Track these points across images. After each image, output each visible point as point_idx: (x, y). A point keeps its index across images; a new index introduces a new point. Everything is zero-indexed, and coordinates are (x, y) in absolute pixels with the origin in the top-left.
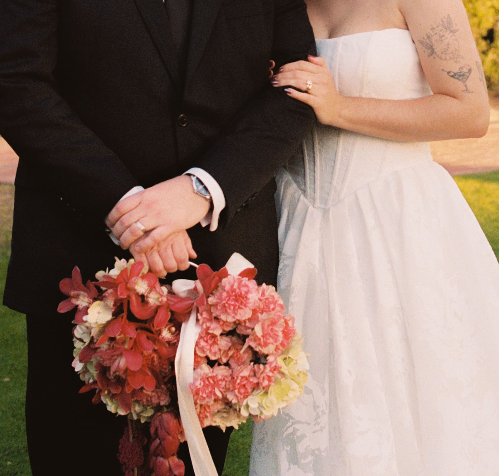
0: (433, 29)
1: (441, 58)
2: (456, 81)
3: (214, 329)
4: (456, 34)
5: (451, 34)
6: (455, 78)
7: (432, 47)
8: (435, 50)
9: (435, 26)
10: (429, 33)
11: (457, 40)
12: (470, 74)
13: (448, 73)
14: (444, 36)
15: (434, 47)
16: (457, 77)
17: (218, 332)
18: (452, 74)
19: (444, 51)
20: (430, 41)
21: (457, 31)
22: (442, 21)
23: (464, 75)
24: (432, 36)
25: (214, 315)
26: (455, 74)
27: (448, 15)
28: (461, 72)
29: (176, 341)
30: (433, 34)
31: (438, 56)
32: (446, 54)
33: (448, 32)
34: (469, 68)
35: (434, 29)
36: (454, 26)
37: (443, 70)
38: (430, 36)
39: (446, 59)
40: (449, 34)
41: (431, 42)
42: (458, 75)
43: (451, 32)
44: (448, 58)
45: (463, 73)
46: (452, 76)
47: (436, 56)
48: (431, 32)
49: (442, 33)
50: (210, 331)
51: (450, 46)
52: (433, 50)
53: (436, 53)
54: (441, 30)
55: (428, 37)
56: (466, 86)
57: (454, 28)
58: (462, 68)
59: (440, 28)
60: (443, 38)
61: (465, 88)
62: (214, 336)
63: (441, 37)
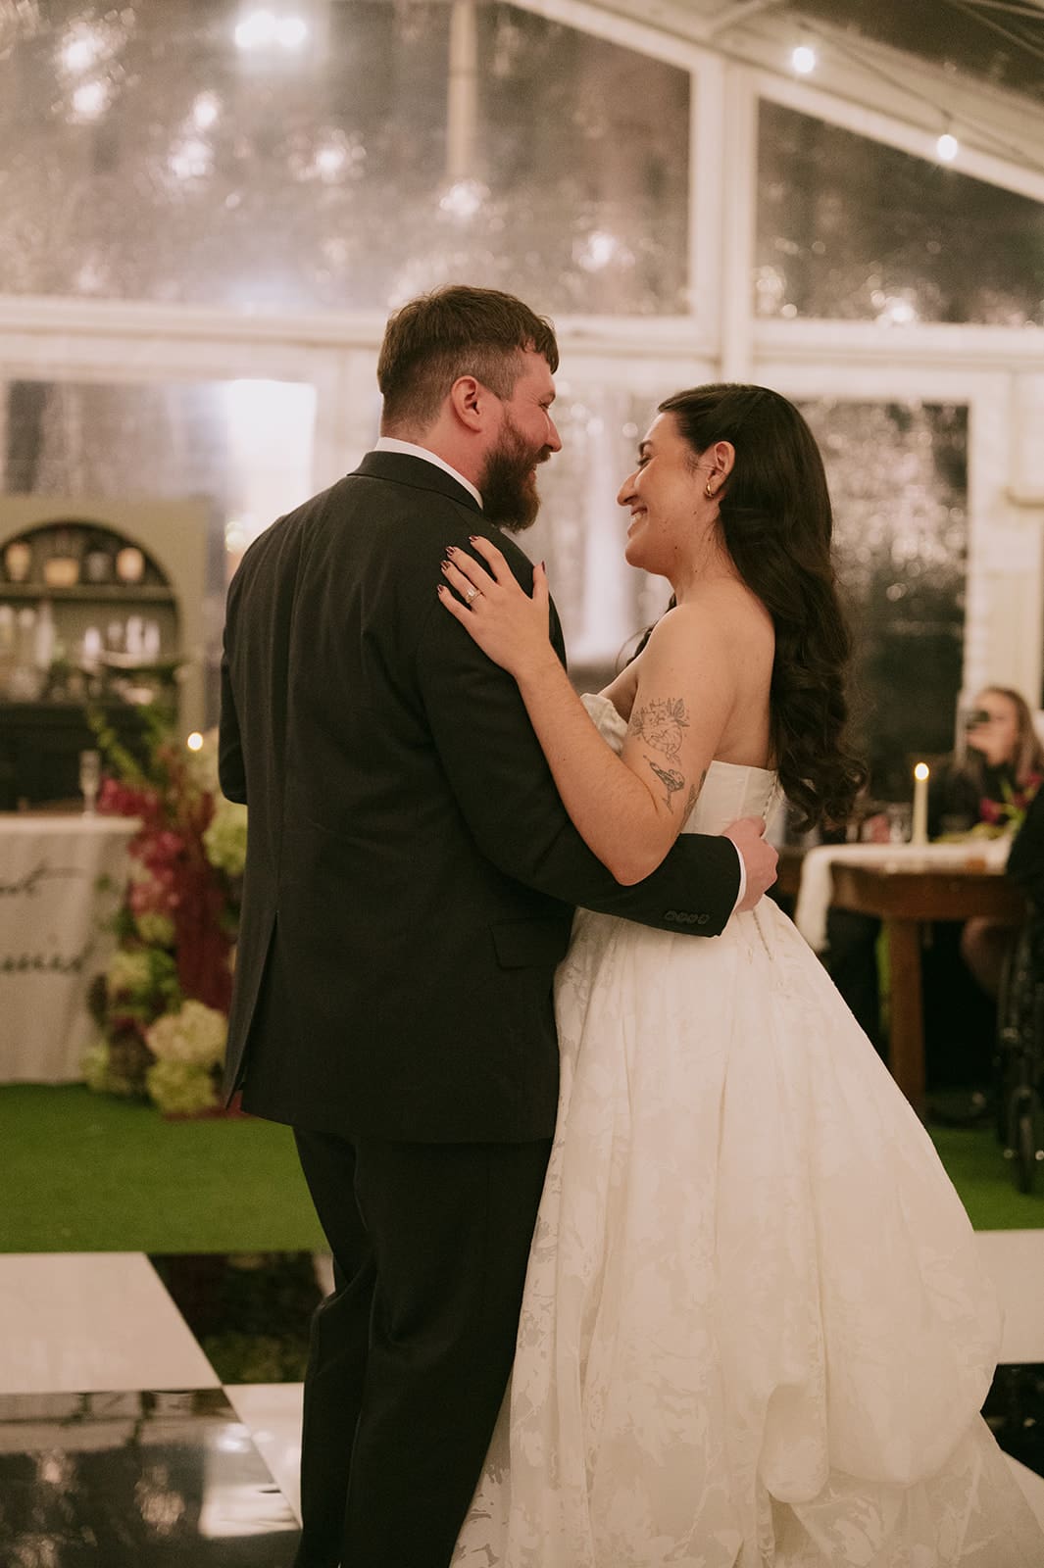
0: (652, 705)
1: (648, 742)
2: (658, 779)
4: (683, 727)
5: (676, 723)
6: (658, 775)
7: (641, 725)
8: (646, 732)
9: (656, 703)
10: (646, 708)
11: (681, 735)
12: (680, 787)
13: (652, 764)
14: (663, 719)
15: (644, 726)
16: (661, 775)
18: (657, 769)
19: (656, 736)
20: (642, 716)
21: (686, 725)
22: (669, 701)
23: (672, 781)
24: (647, 713)
26: (660, 770)
27: (682, 701)
28: (670, 775)
30: (650, 710)
31: (645, 738)
32: (658, 741)
33: (673, 718)
34: (682, 779)
35: (654, 705)
37: (645, 757)
38: (645, 711)
39: (654, 747)
40: (672, 721)
41: (643, 719)
42: (665, 776)
43: (678, 721)
44: (659, 747)
45: (672, 778)
46: (657, 772)
47: (642, 738)
48: (649, 708)
49: (662, 716)
51: (666, 735)
52: (642, 728)
53: (643, 734)
54: (663, 711)
55: (643, 712)
56: (669, 796)
57: (682, 719)
59: (663, 709)
60: (662, 721)
61: (667, 798)
63: (659, 719)
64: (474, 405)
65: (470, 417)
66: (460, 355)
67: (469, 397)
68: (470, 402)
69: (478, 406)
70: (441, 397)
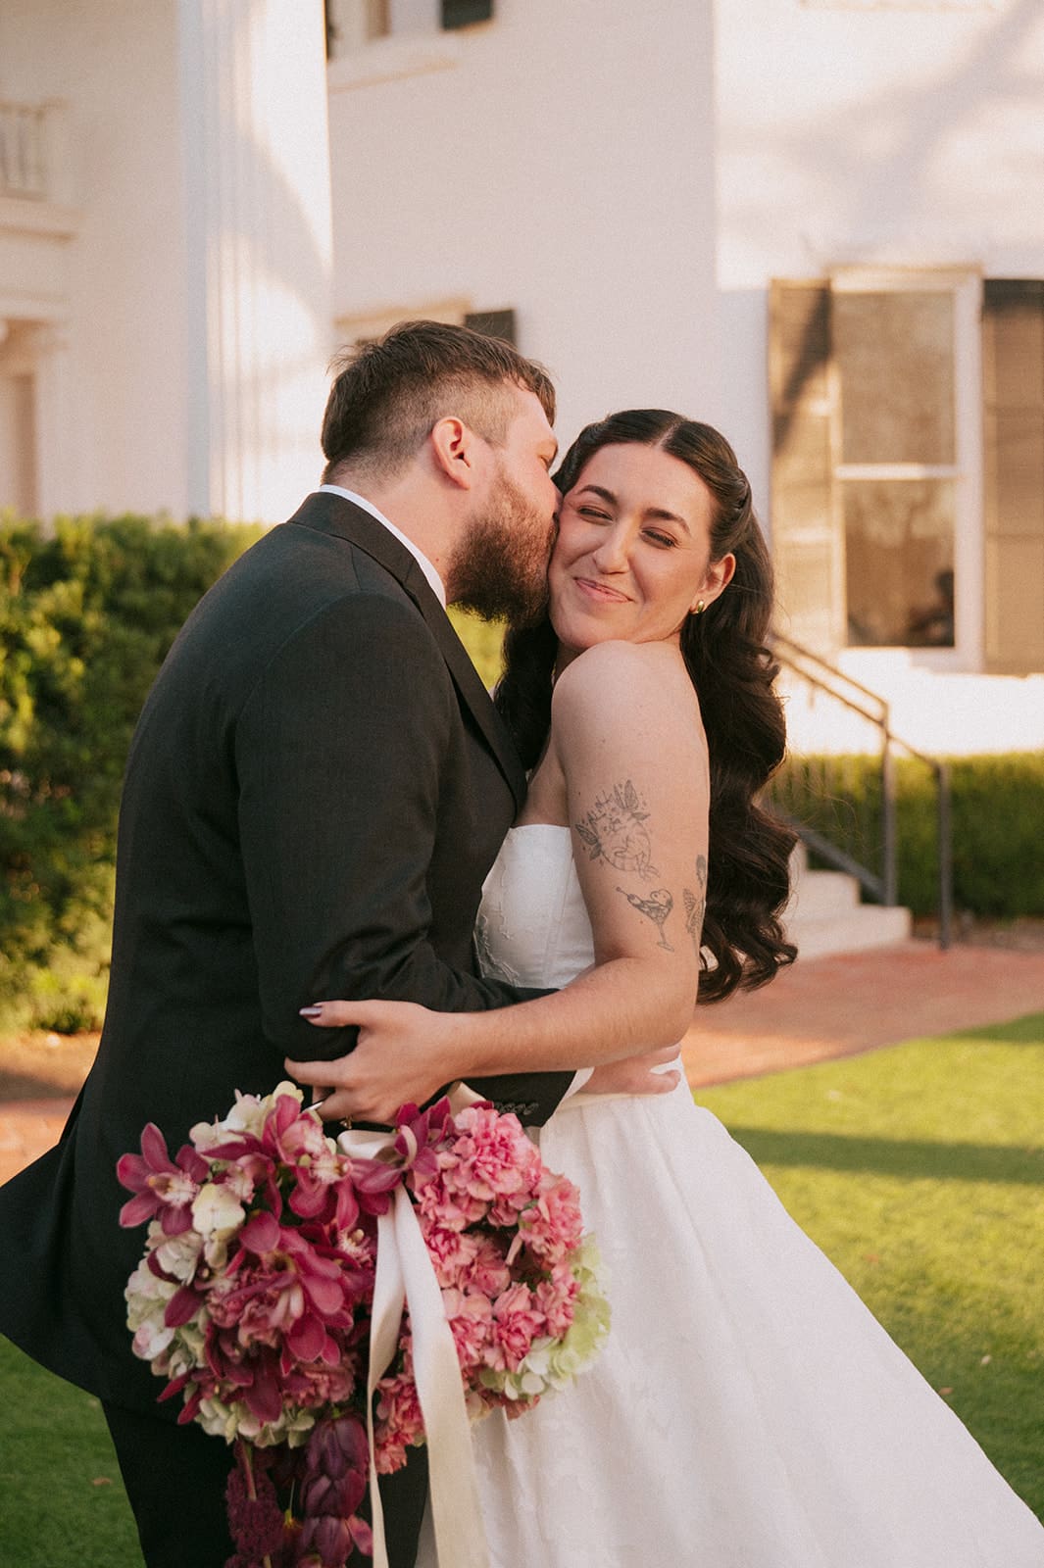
0: (599, 804)
1: (613, 865)
2: (645, 917)
3: (450, 1221)
4: (643, 822)
5: (634, 820)
6: (643, 911)
7: (597, 841)
8: (603, 848)
9: (603, 800)
10: (593, 812)
11: (645, 835)
12: (669, 910)
13: (630, 897)
14: (618, 821)
15: (600, 841)
16: (646, 910)
17: (458, 1226)
18: (638, 902)
19: (621, 852)
20: (593, 827)
21: (646, 816)
22: (617, 791)
23: (658, 909)
24: (597, 819)
25: (450, 1189)
26: (642, 902)
27: (629, 782)
28: (654, 902)
29: (367, 1257)
30: (599, 815)
31: (608, 860)
32: (624, 857)
33: (628, 815)
34: (668, 897)
35: (601, 804)
36: (641, 805)
37: (618, 889)
38: (594, 817)
39: (623, 869)
40: (628, 820)
41: (597, 831)
42: (649, 907)
43: (633, 815)
44: (627, 867)
45: (656, 905)
46: (638, 907)
47: (605, 860)
48: (597, 811)
49: (615, 817)
50: (443, 1225)
51: (630, 844)
52: (600, 845)
53: (603, 853)
54: (613, 810)
55: (591, 820)
56: (663, 935)
57: (639, 810)
58: (654, 893)
59: (613, 804)
60: (617, 826)
61: (661, 939)
62: (449, 1235)
63: (614, 823)
64: (461, 456)
65: (455, 468)
66: (435, 391)
67: (454, 445)
68: (457, 452)
69: (466, 456)
70: (415, 446)
